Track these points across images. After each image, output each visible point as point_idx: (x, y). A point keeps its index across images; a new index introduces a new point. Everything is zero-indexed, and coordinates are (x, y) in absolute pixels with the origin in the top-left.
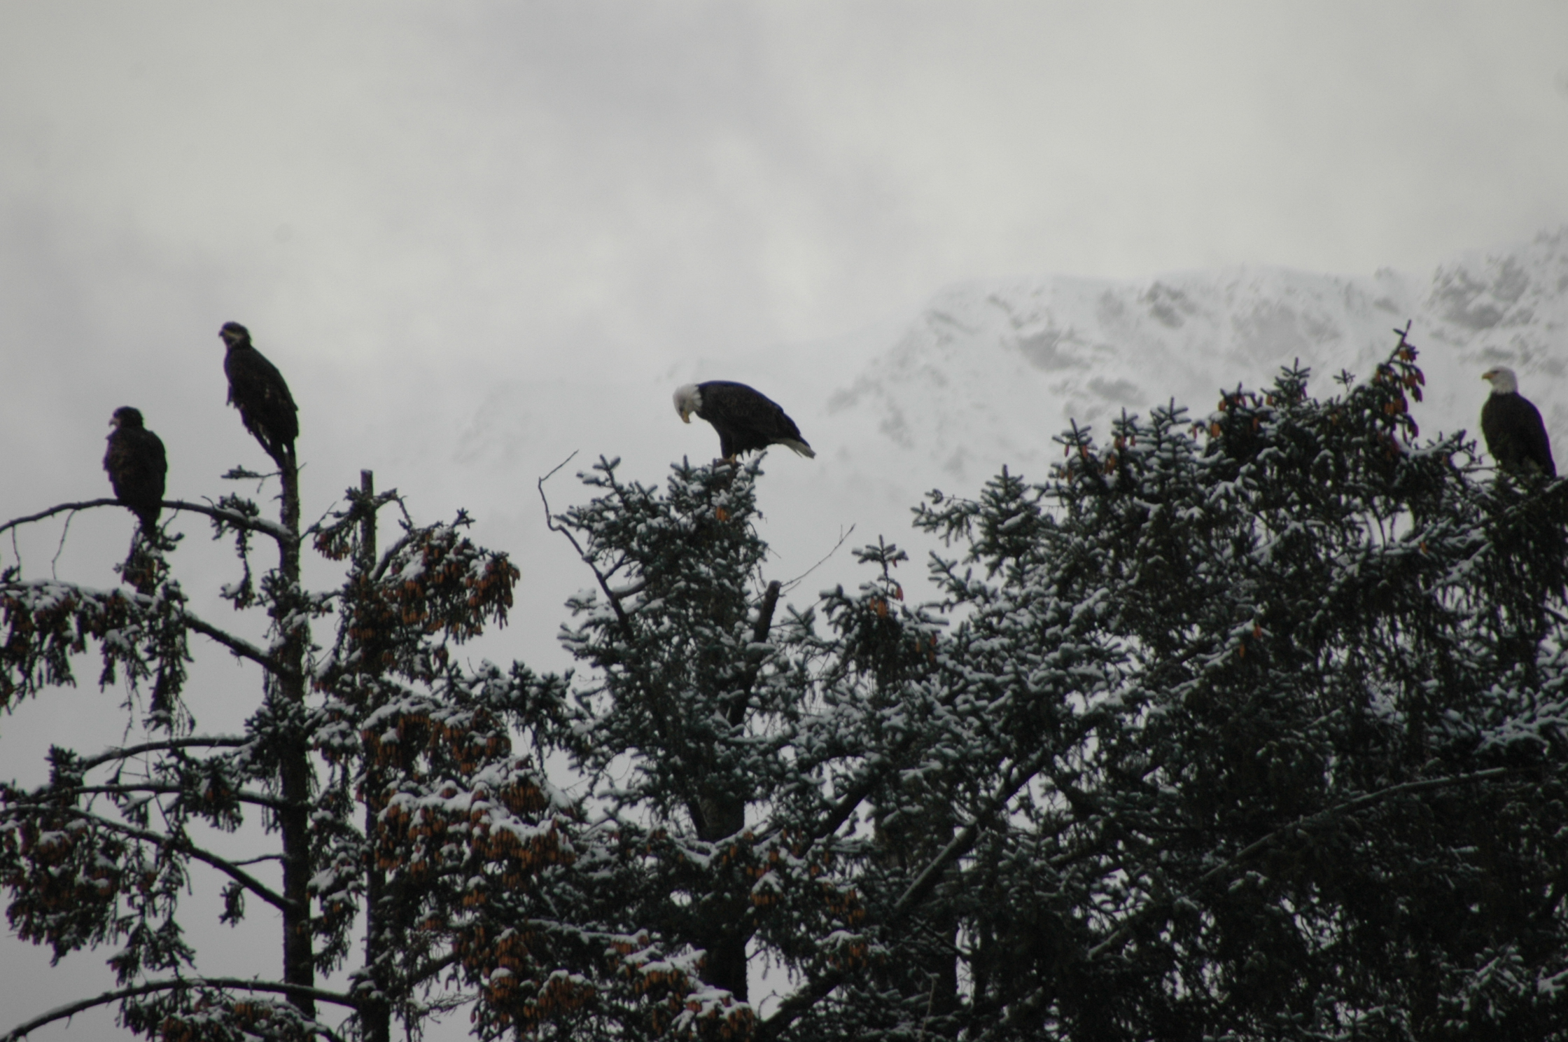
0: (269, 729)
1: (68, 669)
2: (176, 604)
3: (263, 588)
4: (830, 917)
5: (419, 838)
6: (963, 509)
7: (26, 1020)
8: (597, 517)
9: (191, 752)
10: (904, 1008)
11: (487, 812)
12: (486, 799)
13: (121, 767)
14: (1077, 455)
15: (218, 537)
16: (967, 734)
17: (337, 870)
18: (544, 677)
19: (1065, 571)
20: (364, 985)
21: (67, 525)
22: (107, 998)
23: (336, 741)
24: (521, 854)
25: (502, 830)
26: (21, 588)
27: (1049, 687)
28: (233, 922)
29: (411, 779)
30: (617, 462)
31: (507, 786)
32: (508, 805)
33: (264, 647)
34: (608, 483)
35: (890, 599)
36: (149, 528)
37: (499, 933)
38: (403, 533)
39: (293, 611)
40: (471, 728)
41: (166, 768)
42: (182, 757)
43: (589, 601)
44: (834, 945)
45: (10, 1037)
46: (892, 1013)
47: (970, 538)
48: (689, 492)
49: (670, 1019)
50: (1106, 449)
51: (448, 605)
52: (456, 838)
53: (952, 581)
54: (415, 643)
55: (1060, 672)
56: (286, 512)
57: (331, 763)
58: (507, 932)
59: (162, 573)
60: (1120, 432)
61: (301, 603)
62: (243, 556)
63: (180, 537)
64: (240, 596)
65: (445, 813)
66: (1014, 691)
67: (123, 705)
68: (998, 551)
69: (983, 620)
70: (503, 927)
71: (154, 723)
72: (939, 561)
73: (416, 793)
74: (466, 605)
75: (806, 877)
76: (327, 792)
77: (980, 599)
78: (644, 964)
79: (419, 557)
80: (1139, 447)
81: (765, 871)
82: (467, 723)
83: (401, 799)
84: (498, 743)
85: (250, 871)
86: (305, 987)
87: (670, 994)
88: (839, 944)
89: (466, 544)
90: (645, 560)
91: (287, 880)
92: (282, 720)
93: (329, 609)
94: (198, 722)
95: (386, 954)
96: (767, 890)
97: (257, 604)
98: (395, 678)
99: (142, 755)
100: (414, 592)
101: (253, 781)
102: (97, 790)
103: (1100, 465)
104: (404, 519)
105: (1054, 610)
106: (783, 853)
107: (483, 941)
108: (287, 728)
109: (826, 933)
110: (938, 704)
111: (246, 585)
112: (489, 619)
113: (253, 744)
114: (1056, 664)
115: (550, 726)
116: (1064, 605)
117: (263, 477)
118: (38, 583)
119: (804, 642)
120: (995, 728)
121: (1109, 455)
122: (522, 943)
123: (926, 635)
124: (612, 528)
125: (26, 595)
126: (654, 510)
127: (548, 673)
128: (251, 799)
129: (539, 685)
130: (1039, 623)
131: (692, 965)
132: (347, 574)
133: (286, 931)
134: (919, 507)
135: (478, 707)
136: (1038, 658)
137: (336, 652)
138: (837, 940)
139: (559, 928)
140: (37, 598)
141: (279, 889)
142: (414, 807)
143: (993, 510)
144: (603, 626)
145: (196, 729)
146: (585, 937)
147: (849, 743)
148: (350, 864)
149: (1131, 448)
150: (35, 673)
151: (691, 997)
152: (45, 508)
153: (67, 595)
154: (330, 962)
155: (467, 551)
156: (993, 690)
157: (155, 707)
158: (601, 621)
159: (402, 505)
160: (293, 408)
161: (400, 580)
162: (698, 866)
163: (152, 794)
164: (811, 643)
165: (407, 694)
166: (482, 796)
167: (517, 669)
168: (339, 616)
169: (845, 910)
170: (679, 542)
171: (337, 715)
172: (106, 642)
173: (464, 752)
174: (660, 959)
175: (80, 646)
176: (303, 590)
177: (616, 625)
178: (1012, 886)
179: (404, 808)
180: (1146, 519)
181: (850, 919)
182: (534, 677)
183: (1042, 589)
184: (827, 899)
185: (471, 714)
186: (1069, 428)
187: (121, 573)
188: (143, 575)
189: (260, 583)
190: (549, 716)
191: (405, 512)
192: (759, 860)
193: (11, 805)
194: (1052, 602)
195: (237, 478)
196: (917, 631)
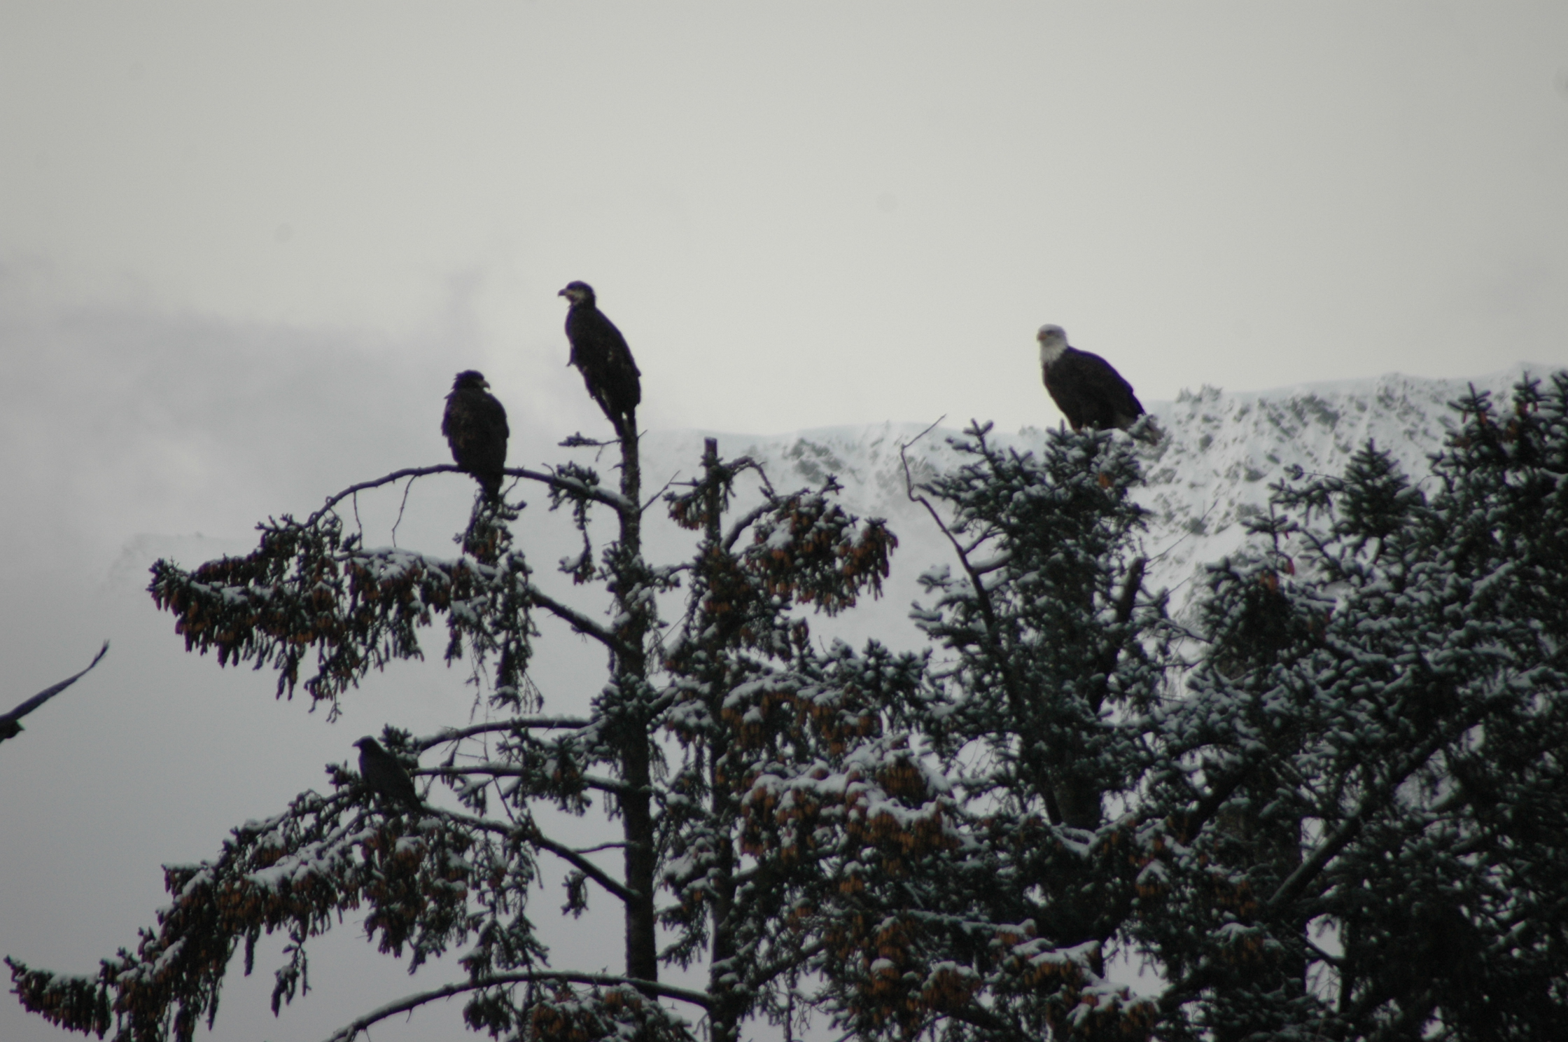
0: (615, 709)
1: (416, 643)
2: (520, 575)
3: (605, 561)
4: (1222, 909)
5: (790, 821)
6: (1325, 485)
7: (365, 1012)
8: (964, 486)
9: (534, 733)
10: (1289, 1011)
11: (863, 794)
12: (860, 779)
13: (456, 749)
14: (1473, 423)
15: (555, 507)
16: (1363, 717)
17: (696, 856)
18: (902, 657)
19: (1462, 545)
20: (726, 978)
21: (407, 492)
22: (449, 991)
23: (692, 721)
24: (902, 838)
25: (883, 814)
26: (367, 556)
27: (1452, 668)
28: (577, 913)
29: (776, 760)
30: (989, 426)
31: (884, 767)
32: (885, 787)
33: (606, 623)
34: (979, 449)
35: (1281, 574)
36: (491, 495)
37: (880, 922)
38: (762, 501)
39: (638, 586)
40: (842, 707)
41: (510, 749)
42: (525, 737)
43: (943, 577)
44: (1227, 939)
45: (350, 1031)
46: (1277, 1014)
47: (1331, 517)
48: (1070, 458)
49: (1066, 1013)
50: (1506, 417)
51: (818, 575)
52: (828, 822)
53: (1325, 560)
54: (772, 618)
55: (1465, 651)
56: (627, 482)
57: (685, 744)
58: (888, 921)
59: (505, 543)
60: (1521, 398)
61: (646, 577)
62: (582, 527)
63: (522, 506)
64: (579, 570)
65: (817, 795)
66: (1414, 672)
67: (469, 681)
68: (1361, 530)
69: (1360, 602)
70: (882, 916)
71: (500, 700)
72: (1312, 538)
73: (783, 775)
74: (839, 576)
75: (1194, 867)
76: (681, 775)
77: (1355, 579)
78: (1034, 955)
79: (785, 525)
80: (1542, 413)
81: (1150, 860)
82: (837, 702)
83: (767, 781)
84: (871, 723)
85: (593, 859)
86: (651, 982)
87: (1064, 986)
88: (1232, 937)
89: (837, 511)
90: (1012, 531)
91: (629, 870)
92: (630, 699)
93: (677, 584)
94: (546, 700)
95: (750, 945)
96: (1152, 879)
97: (598, 578)
98: (755, 655)
99: (480, 737)
100: (782, 562)
101: (600, 764)
102: (434, 773)
103: (1500, 432)
104: (765, 487)
105: (1452, 587)
106: (1169, 841)
107: (861, 930)
108: (635, 708)
109: (1218, 926)
110: (1318, 688)
111: (586, 558)
112: (863, 590)
113: (599, 724)
114: (1461, 643)
115: (908, 709)
116: (1463, 581)
117: (603, 445)
118: (383, 552)
119: (1157, 626)
120: (1391, 710)
121: (1510, 422)
122: (903, 933)
123: (1319, 612)
124: (981, 498)
125: (371, 563)
126: (1030, 478)
127: (905, 651)
128: (595, 784)
129: (896, 665)
130: (1437, 600)
131: (1085, 956)
132: (699, 546)
133: (628, 923)
134: (1277, 482)
135: (849, 684)
136: (1439, 637)
137: (687, 629)
138: (1230, 933)
139: (938, 917)
140: (382, 566)
141: (620, 878)
142: (781, 789)
143: (1358, 487)
144: (959, 603)
145: (544, 706)
146: (967, 927)
147: (1222, 729)
148: (708, 850)
149: (1534, 414)
150: (381, 647)
151: (1087, 990)
152: (386, 474)
153: (414, 564)
154: (688, 953)
155: (839, 519)
156: (1381, 671)
157: (500, 683)
158: (959, 598)
159: (761, 471)
160: (636, 373)
161: (764, 549)
162: (1077, 855)
163: (490, 777)
164: (1165, 627)
165: (768, 672)
166: (858, 778)
167: (873, 649)
168: (688, 590)
169: (1237, 902)
170: (1057, 511)
171: (691, 694)
172: (452, 615)
173: (834, 731)
174: (1051, 950)
175: (426, 620)
176: (646, 563)
177: (974, 603)
178: (1414, 878)
179: (771, 790)
180: (1553, 489)
181: (1243, 912)
182: (890, 656)
183: (1437, 565)
184: (1217, 890)
185: (841, 692)
186: (1467, 393)
187: (461, 544)
188: (485, 545)
189: (602, 556)
190: (906, 698)
191: (765, 478)
192: (1142, 849)
193: (345, 788)
194: (1450, 579)
195: (575, 445)
196: (1309, 607)
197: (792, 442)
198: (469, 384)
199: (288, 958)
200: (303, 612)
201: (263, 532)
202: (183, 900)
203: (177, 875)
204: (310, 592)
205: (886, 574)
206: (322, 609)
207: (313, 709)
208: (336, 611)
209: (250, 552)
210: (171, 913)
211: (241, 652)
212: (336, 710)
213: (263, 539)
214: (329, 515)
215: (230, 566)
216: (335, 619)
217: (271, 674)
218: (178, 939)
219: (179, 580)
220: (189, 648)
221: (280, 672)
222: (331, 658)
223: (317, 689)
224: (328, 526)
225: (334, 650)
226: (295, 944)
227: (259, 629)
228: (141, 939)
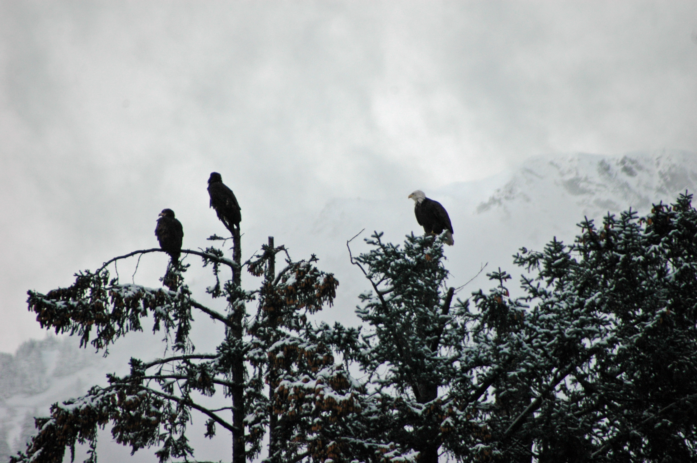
0: (227, 351)
1: (139, 324)
2: (186, 295)
3: (225, 288)
4: (475, 437)
5: (293, 400)
6: (536, 256)
8: (373, 258)
9: (192, 361)
11: (322, 389)
12: (322, 383)
13: (162, 367)
14: (587, 232)
15: (205, 266)
16: (537, 356)
17: (256, 414)
18: (349, 329)
19: (582, 284)
21: (139, 260)
23: (257, 357)
24: (338, 408)
25: (330, 398)
26: (119, 288)
27: (574, 336)
28: (211, 437)
29: (290, 374)
30: (382, 234)
31: (332, 378)
32: (332, 386)
33: (225, 315)
34: (378, 243)
35: (503, 296)
36: (175, 261)
37: (328, 443)
38: (287, 265)
39: (238, 299)
40: (317, 352)
41: (182, 368)
42: (188, 363)
43: (369, 295)
44: (477, 450)
47: (539, 269)
48: (414, 248)
50: (601, 230)
51: (307, 297)
52: (309, 401)
53: (531, 288)
54: (292, 313)
55: (579, 329)
56: (235, 255)
57: (254, 367)
58: (332, 443)
59: (180, 282)
60: (607, 222)
61: (242, 295)
62: (216, 274)
63: (188, 266)
64: (215, 292)
65: (304, 390)
66: (558, 337)
67: (164, 340)
68: (551, 275)
69: (545, 305)
70: (330, 440)
71: (177, 348)
72: (525, 279)
73: (292, 380)
74: (315, 297)
75: (465, 420)
76: (252, 380)
77: (543, 296)
78: (393, 457)
79: (294, 275)
80: (615, 229)
81: (447, 417)
82: (314, 350)
83: (285, 383)
84: (328, 359)
88: (479, 450)
89: (315, 269)
90: (394, 277)
91: (235, 418)
92: (233, 347)
93: (254, 298)
94: (196, 348)
95: (278, 452)
96: (447, 425)
97: (222, 296)
98: (283, 329)
99: (171, 362)
100: (292, 291)
101: (220, 374)
102: (151, 378)
103: (598, 236)
104: (287, 259)
105: (577, 301)
106: (455, 409)
107: (321, 447)
108: (235, 351)
109: (474, 445)
110: (524, 343)
111: (217, 287)
112: (325, 303)
113: (220, 358)
114: (577, 325)
115: (351, 351)
116: (581, 299)
117: (225, 239)
118: (126, 285)
119: (464, 315)
120: (550, 353)
121: (602, 232)
122: (338, 448)
123: (519, 312)
124: (379, 263)
125: (121, 291)
126: (398, 256)
128: (219, 382)
129: (346, 333)
130: (570, 307)
131: (414, 458)
132: (262, 283)
133: (234, 441)
134: (516, 255)
135: (320, 342)
136: (569, 323)
137: (257, 318)
138: (479, 448)
139: (355, 441)
140: (125, 292)
141: (231, 422)
142: (290, 386)
143: (550, 257)
144: (375, 307)
145: (195, 351)
146: (366, 445)
147: (485, 360)
148: (262, 412)
149: (612, 229)
150: (125, 325)
152: (129, 252)
153: (139, 291)
154: (253, 455)
155: (316, 273)
156: (549, 337)
157: (177, 341)
158: (374, 305)
159: (286, 252)
160: (239, 209)
161: (285, 285)
162: (417, 414)
163: (175, 379)
164: (467, 315)
165: (288, 336)
166: (320, 382)
167: (337, 325)
168: (258, 301)
169: (482, 435)
170: (409, 270)
171: (257, 345)
172: (156, 312)
173: (313, 362)
174: (399, 455)
175: (145, 314)
176: (242, 290)
177: (381, 306)
178: (557, 424)
179: (286, 387)
180: (618, 261)
181: (484, 439)
182: (344, 329)
183: (571, 292)
184: (474, 430)
185: (316, 346)
186: (584, 220)
187: (163, 282)
188: (172, 282)
189: (224, 286)
190: (351, 346)
191: (288, 255)
192: (444, 412)
193: (113, 384)
194: (576, 298)
195: (214, 239)
196: (515, 310)
197: (621, 158)
198: (168, 215)
199: (89, 456)
200: (90, 312)
201: (77, 277)
202: (42, 432)
203: (40, 421)
204: (94, 303)
205: (334, 297)
206: (99, 311)
207: (97, 352)
208: (105, 311)
209: (69, 286)
210: (38, 437)
211: (65, 328)
212: (107, 352)
213: (77, 280)
214: (104, 270)
215: (61, 292)
216: (104, 315)
217: (77, 338)
218: (40, 448)
219: (37, 299)
220: (42, 327)
221: (81, 337)
222: (103, 331)
223: (97, 344)
224: (104, 275)
225: (104, 328)
226: (92, 450)
227: (72, 319)
228: (27, 448)
